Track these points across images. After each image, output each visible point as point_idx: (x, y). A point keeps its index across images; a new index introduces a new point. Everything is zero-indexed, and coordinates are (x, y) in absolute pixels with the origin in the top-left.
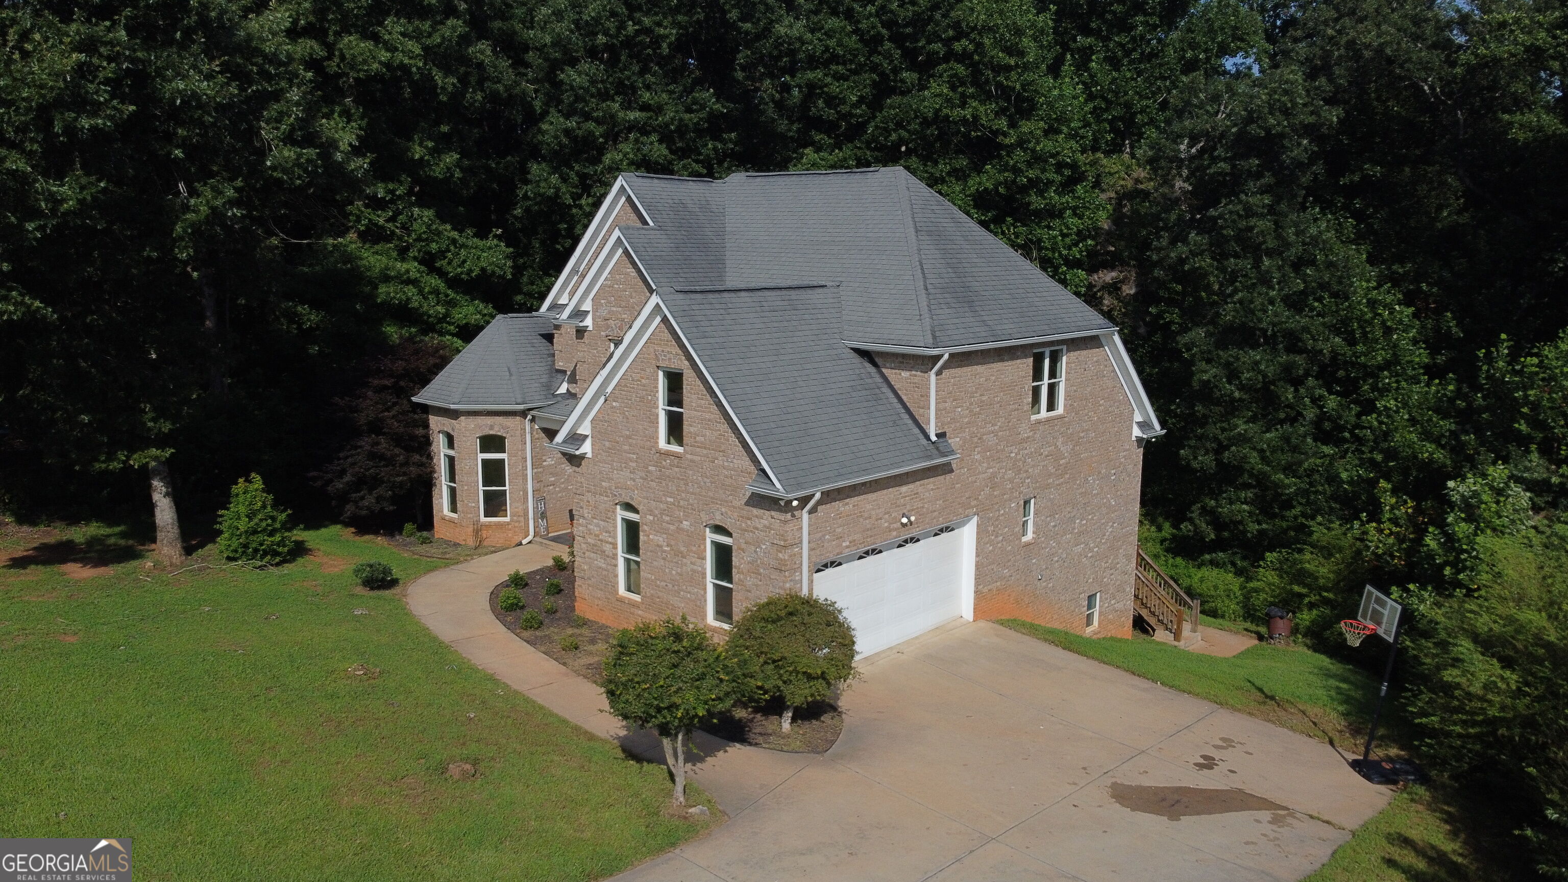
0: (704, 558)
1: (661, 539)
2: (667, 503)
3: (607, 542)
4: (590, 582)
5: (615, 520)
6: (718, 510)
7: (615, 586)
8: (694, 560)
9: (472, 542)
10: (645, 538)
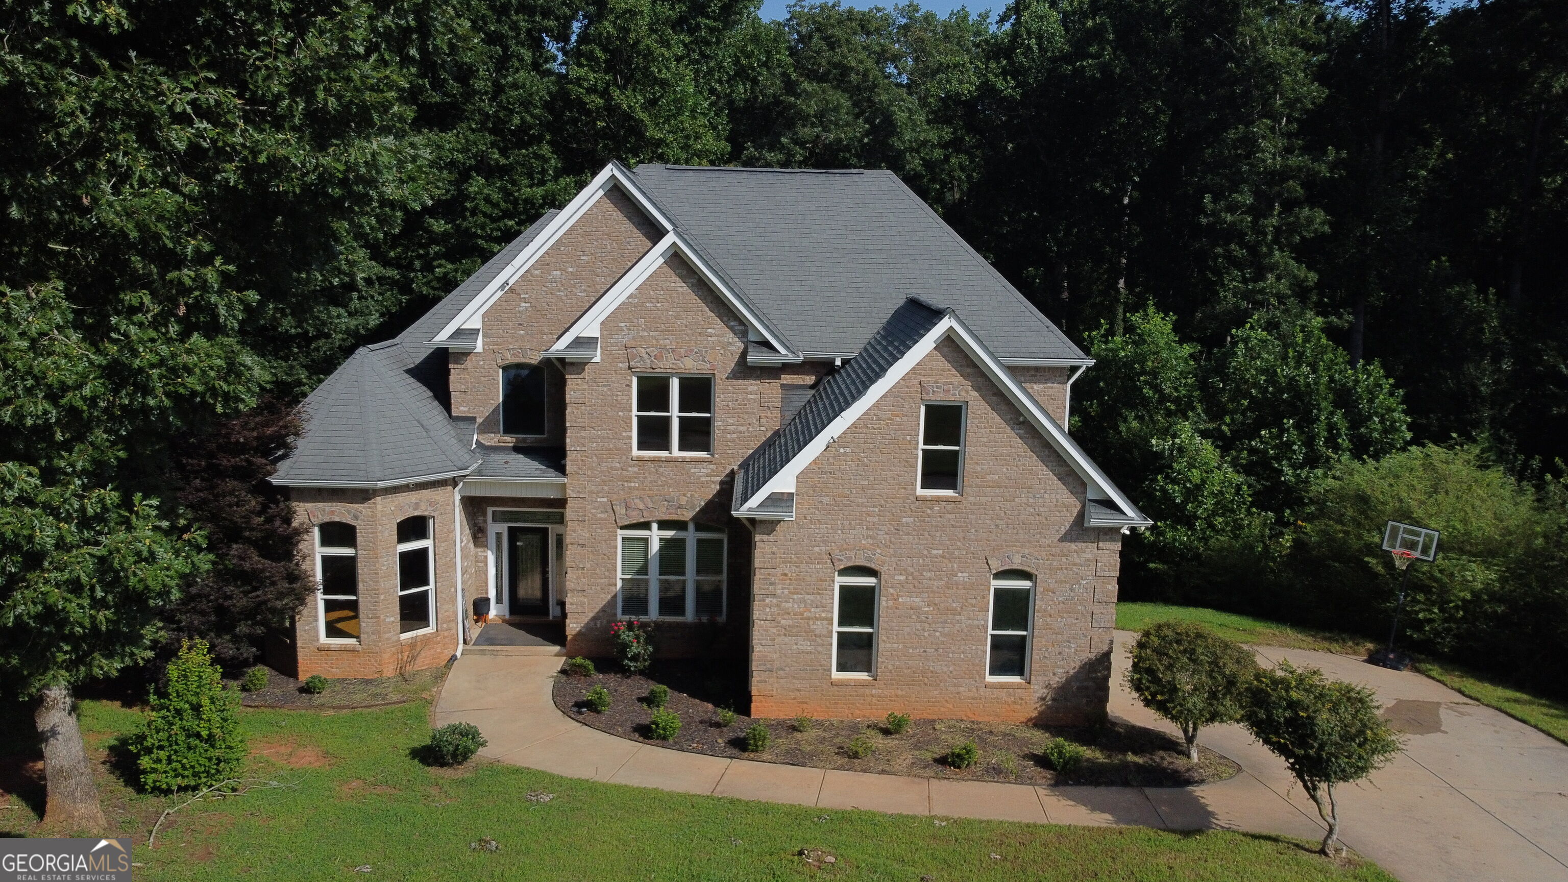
0: (985, 612)
1: (918, 600)
2: (931, 556)
3: (817, 619)
4: (781, 673)
5: (830, 591)
6: (1017, 552)
7: (825, 672)
8: (969, 614)
9: (389, 671)
10: (891, 603)
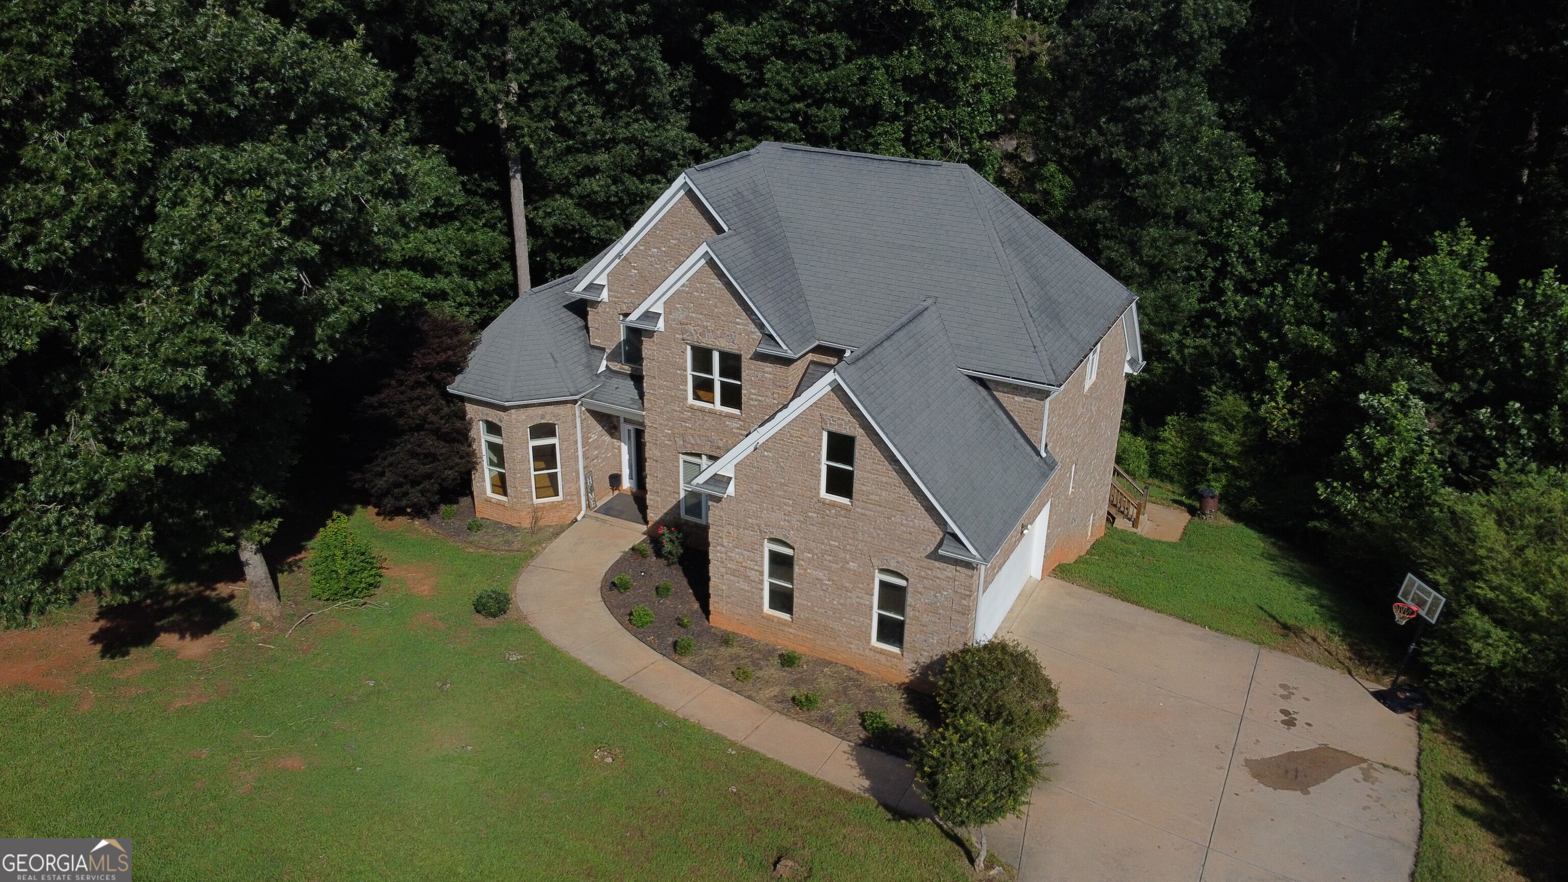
0: (872, 595)
1: (821, 574)
2: (830, 545)
3: (752, 569)
4: (729, 600)
5: (762, 552)
6: (893, 558)
7: (761, 606)
8: (860, 595)
9: (527, 524)
10: (802, 571)
